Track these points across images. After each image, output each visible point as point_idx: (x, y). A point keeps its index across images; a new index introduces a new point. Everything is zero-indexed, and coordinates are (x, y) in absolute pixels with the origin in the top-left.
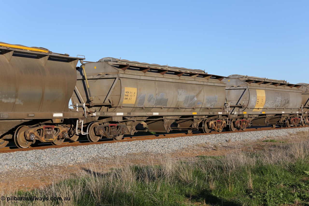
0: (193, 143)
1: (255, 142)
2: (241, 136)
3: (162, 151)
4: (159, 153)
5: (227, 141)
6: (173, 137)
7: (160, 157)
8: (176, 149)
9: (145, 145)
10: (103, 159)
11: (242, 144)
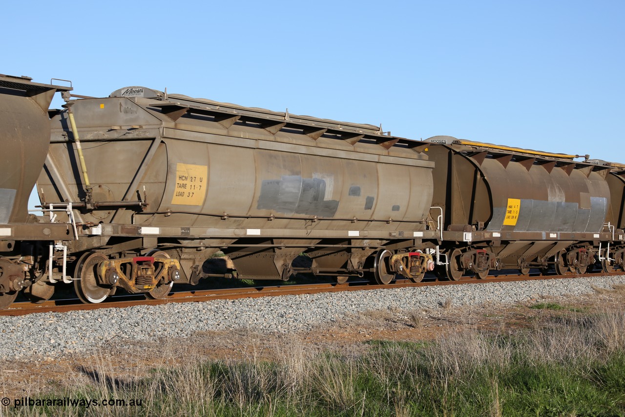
0: (357, 307)
1: (512, 308)
2: (477, 294)
3: (279, 327)
4: (274, 333)
5: (440, 304)
6: (308, 292)
7: (274, 343)
8: (316, 323)
9: (237, 312)
10: (131, 346)
11: (477, 314)
